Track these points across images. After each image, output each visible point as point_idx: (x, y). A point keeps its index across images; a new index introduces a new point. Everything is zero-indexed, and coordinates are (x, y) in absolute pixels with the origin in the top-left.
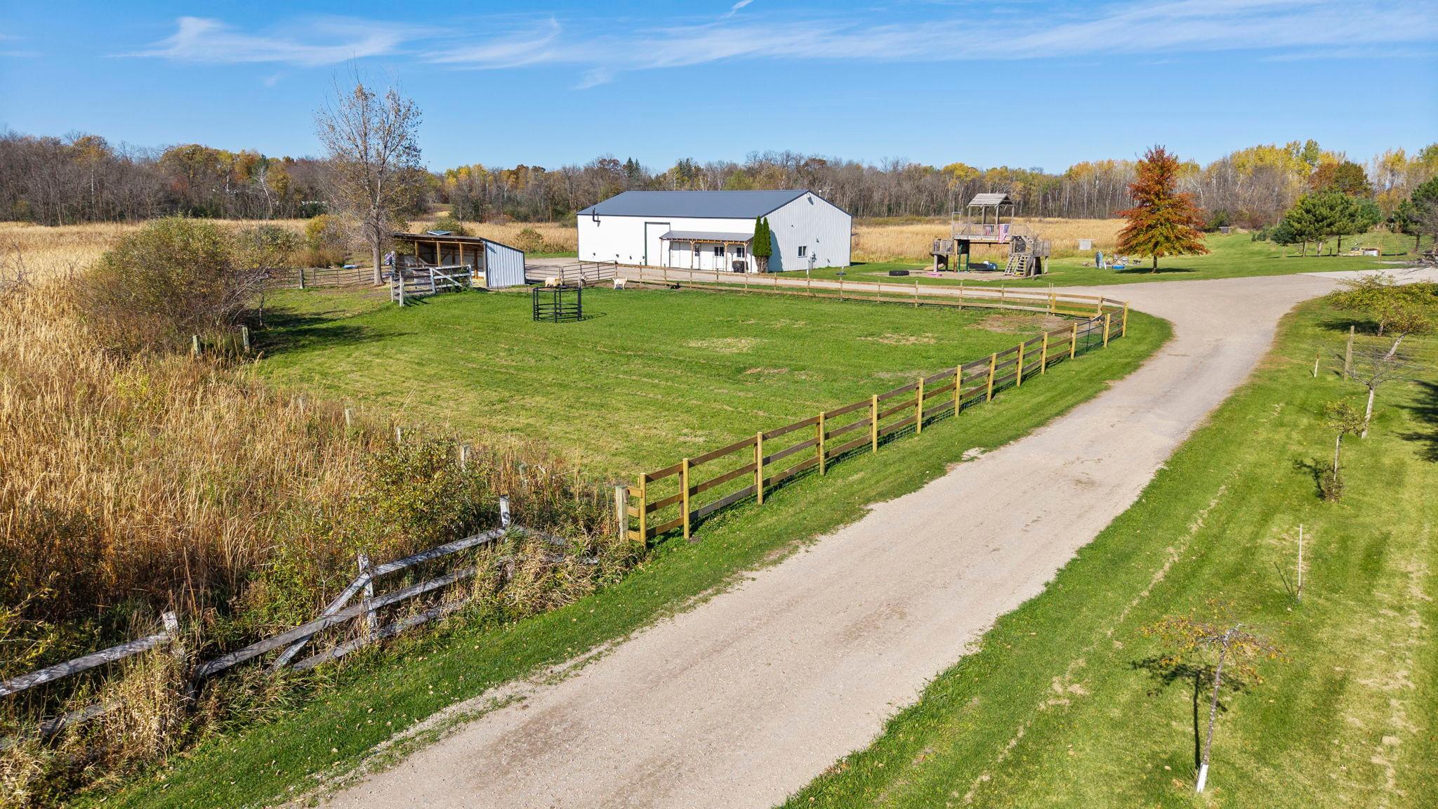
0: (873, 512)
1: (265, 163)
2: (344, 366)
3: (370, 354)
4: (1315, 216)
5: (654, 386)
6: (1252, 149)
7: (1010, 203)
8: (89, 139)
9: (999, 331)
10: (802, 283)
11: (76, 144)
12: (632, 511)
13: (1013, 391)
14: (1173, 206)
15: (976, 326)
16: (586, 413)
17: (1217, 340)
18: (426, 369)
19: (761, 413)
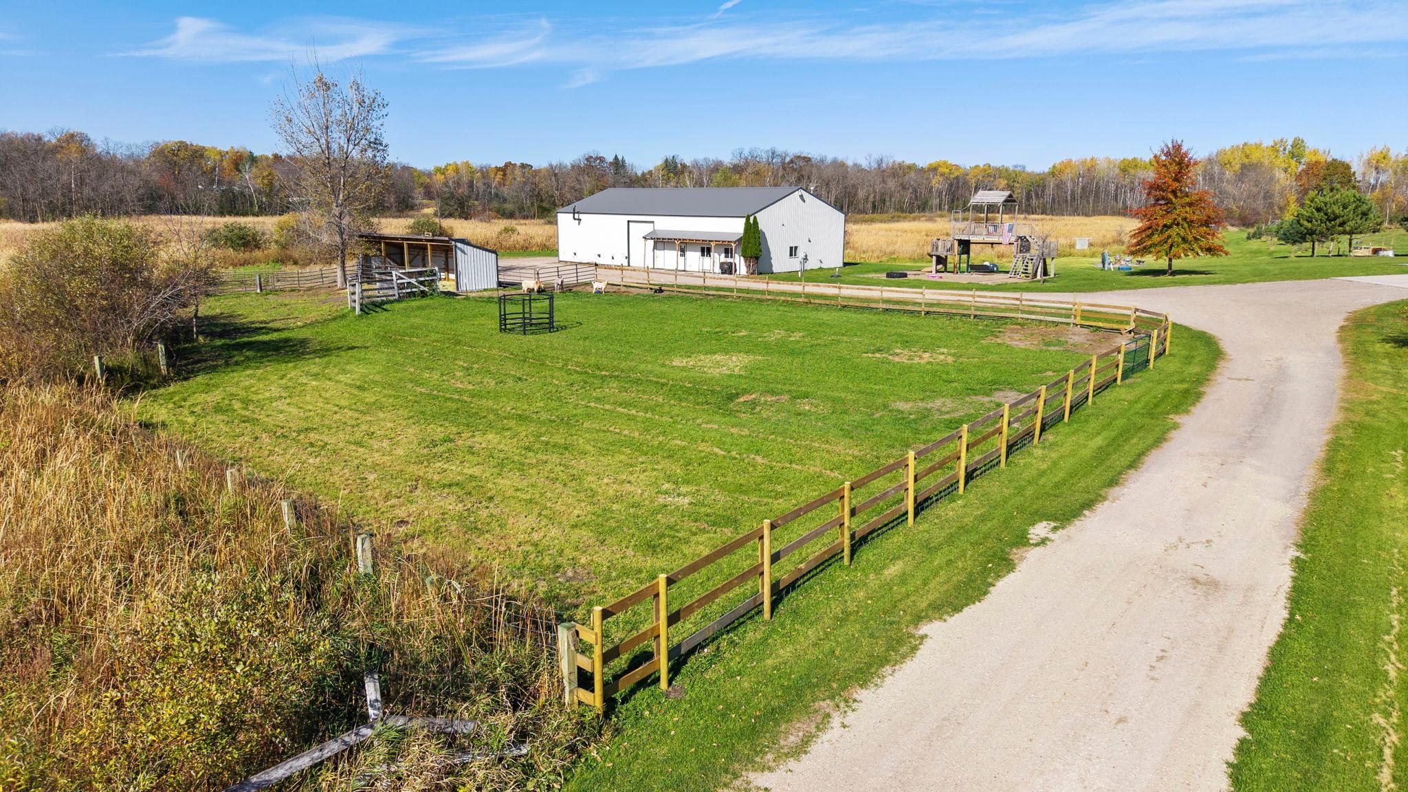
0: (928, 640)
1: (253, 159)
2: (275, 391)
3: (307, 374)
4: (1326, 214)
5: (632, 418)
6: (1238, 146)
7: (1014, 201)
8: (72, 136)
9: (1022, 345)
10: (796, 288)
11: (59, 140)
12: (583, 662)
13: (1062, 429)
14: (1190, 205)
15: (995, 340)
16: (545, 458)
17: (1278, 360)
18: (366, 394)
19: (759, 459)
